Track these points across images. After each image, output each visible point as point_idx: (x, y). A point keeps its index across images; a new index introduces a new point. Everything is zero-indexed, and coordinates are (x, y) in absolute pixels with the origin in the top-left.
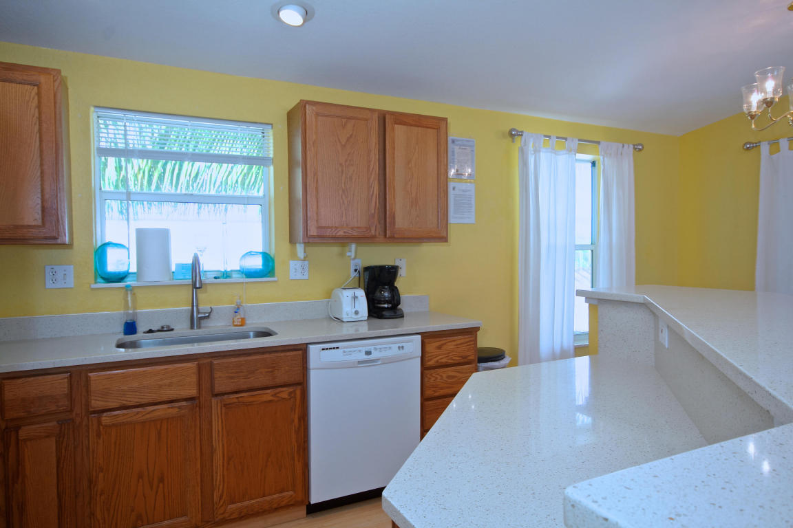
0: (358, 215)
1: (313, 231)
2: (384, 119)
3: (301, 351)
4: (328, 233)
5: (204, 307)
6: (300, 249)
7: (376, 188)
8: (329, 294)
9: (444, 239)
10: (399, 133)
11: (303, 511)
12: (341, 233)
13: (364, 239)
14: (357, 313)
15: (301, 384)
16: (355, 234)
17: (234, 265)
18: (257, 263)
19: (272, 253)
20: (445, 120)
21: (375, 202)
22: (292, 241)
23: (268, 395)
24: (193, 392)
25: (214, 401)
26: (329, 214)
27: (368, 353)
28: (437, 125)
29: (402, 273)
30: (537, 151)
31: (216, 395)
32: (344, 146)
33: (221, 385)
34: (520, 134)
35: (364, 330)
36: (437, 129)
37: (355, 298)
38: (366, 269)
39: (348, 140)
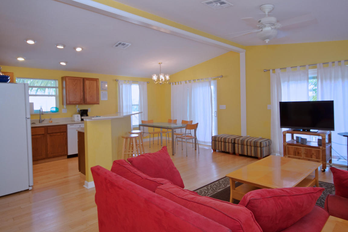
0: (78, 98)
1: (68, 103)
2: (84, 79)
3: (65, 126)
4: (71, 103)
5: (42, 119)
6: (65, 106)
7: (82, 94)
8: (72, 116)
9: (98, 104)
10: (87, 82)
11: (66, 157)
12: (74, 103)
13: (79, 104)
14: (78, 119)
15: (66, 132)
16: (78, 103)
17: (49, 110)
18: (54, 110)
19: (58, 107)
20: (98, 79)
21: (82, 96)
22: (63, 104)
23: (59, 134)
24: (43, 133)
25: (48, 135)
26: (72, 99)
27: (80, 126)
28: (96, 80)
29: (89, 111)
30: (122, 84)
31: (48, 134)
32: (75, 85)
33: (49, 132)
34: (118, 80)
35: (80, 122)
36: (97, 81)
37: (78, 116)
38: (81, 110)
39: (76, 84)
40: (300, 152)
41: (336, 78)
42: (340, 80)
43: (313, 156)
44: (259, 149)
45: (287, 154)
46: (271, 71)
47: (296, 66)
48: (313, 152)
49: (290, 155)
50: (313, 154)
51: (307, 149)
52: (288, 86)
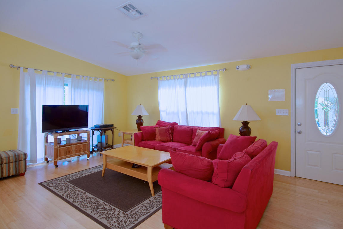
40: (71, 150)
41: (84, 88)
42: (86, 91)
43: (81, 150)
44: (23, 162)
45: (58, 156)
46: (22, 69)
47: (41, 69)
48: (81, 147)
49: (61, 156)
50: (81, 148)
51: (77, 146)
52: (45, 89)
